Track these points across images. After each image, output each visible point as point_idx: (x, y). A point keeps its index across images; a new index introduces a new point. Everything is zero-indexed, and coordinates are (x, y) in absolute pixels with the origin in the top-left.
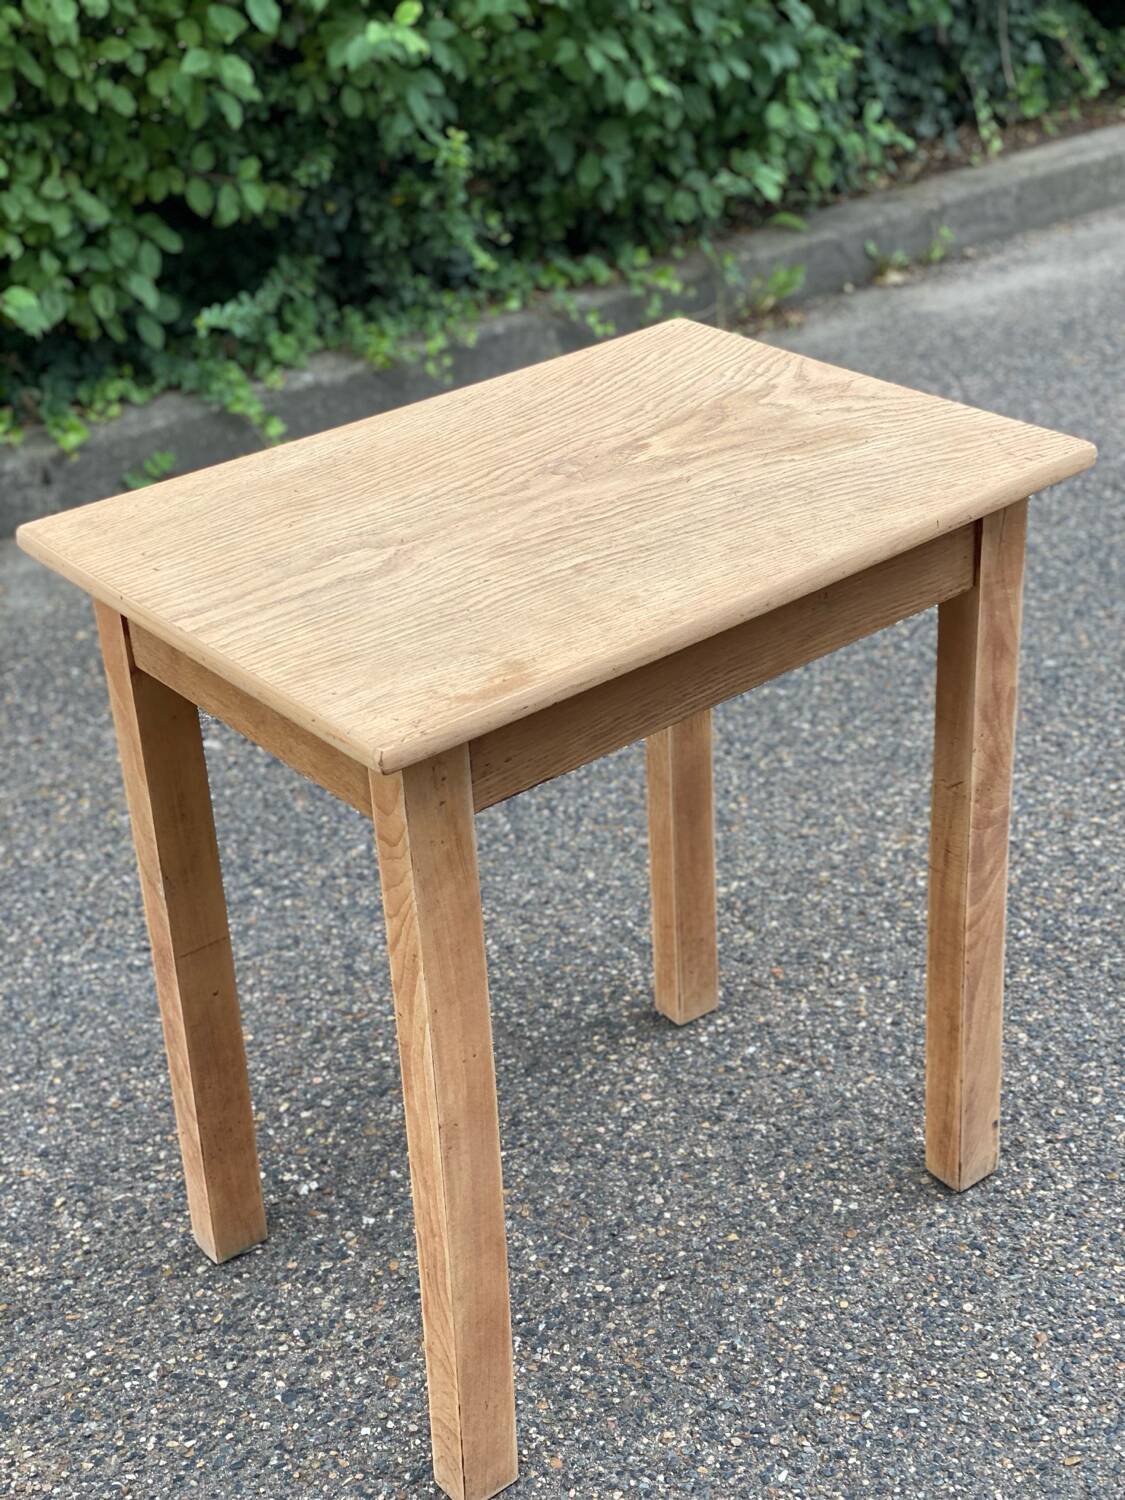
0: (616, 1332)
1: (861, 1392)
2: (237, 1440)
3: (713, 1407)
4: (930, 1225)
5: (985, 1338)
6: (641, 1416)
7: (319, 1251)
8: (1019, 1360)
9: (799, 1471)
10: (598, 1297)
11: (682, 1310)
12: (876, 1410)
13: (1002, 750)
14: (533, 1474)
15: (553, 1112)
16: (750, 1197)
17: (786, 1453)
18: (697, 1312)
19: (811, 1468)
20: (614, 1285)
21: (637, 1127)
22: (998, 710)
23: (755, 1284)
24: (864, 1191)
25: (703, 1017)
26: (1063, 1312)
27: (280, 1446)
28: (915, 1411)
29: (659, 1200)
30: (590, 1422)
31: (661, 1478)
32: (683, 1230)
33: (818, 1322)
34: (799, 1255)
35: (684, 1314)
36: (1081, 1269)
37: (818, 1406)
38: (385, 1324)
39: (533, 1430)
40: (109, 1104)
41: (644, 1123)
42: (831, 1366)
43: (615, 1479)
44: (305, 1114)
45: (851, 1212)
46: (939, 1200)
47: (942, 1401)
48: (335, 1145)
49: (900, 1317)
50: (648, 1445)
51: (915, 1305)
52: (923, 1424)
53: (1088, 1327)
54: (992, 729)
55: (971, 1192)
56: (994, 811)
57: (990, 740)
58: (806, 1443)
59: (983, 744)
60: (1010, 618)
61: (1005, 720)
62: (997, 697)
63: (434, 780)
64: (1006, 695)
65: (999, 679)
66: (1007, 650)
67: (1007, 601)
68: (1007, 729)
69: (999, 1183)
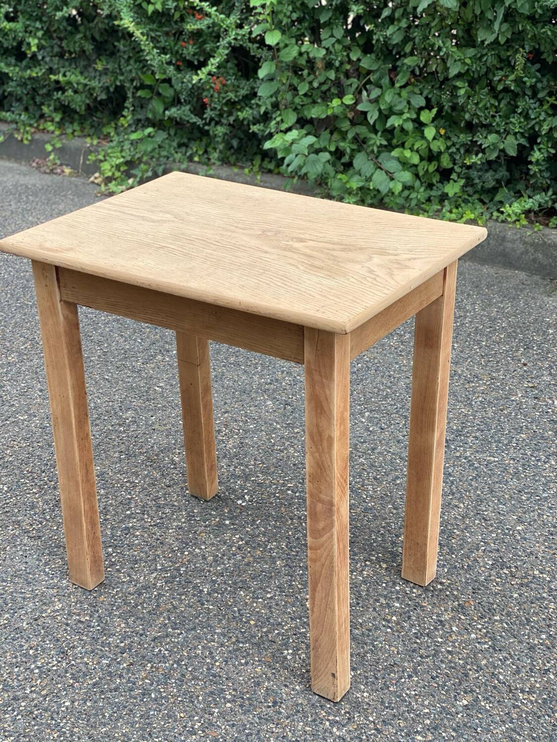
0: (180, 600)
1: (162, 677)
3: (141, 635)
4: (285, 685)
5: (209, 714)
6: (132, 616)
7: (206, 515)
8: (196, 727)
9: (109, 666)
10: (201, 591)
11: (199, 616)
12: (151, 684)
14: (95, 595)
16: (283, 623)
17: (119, 660)
18: (199, 620)
19: (112, 669)
20: (208, 594)
22: (321, 441)
23: (223, 634)
24: (303, 659)
28: (153, 696)
29: (269, 596)
30: (125, 603)
31: (98, 628)
32: (252, 607)
33: (204, 658)
34: (247, 645)
35: (197, 617)
37: (149, 665)
38: (170, 540)
39: (119, 589)
40: (276, 447)
42: (175, 666)
43: (95, 616)
44: (289, 492)
45: (285, 657)
47: (162, 705)
48: (271, 503)
49: (215, 683)
50: (116, 621)
51: (225, 687)
52: (145, 700)
54: (318, 449)
55: (317, 697)
56: (323, 496)
57: (317, 454)
58: (125, 665)
59: (312, 453)
60: (326, 396)
61: (326, 450)
62: (320, 434)
63: (43, 274)
64: (326, 437)
65: (320, 425)
66: (325, 412)
67: (323, 386)
68: (327, 456)
69: (328, 706)
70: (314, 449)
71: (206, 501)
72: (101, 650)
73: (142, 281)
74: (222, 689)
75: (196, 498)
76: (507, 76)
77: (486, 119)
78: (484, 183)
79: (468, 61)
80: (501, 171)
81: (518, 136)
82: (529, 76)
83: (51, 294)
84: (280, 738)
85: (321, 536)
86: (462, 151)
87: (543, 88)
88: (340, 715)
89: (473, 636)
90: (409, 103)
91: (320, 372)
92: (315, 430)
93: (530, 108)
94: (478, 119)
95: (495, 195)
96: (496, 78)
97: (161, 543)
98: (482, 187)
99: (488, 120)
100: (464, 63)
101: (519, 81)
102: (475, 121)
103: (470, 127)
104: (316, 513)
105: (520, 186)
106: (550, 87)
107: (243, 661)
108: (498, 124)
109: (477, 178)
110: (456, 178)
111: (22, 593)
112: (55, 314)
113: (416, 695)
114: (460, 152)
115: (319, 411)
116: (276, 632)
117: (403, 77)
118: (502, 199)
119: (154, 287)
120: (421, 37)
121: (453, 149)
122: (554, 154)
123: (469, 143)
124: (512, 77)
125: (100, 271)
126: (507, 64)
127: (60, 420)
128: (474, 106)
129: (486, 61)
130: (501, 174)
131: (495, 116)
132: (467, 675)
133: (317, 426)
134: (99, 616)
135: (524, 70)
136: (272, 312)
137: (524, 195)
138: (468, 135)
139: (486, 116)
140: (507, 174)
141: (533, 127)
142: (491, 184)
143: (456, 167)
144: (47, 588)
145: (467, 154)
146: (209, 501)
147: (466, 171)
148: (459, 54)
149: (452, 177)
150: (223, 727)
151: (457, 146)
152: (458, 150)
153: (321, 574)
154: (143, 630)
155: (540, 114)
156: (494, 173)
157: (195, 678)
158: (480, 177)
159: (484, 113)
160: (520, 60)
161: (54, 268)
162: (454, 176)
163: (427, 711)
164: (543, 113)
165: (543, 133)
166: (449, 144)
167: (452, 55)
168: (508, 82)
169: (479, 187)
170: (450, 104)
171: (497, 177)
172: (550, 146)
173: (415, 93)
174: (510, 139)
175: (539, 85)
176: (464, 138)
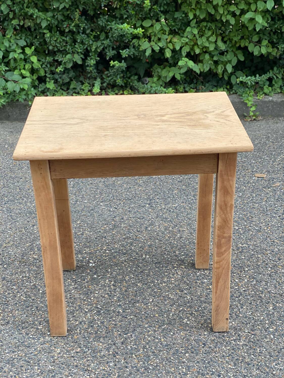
0: (114, 320)
1: (145, 358)
2: (32, 302)
3: (114, 344)
4: (200, 335)
5: (183, 363)
6: (100, 338)
7: (81, 277)
8: (184, 371)
9: (116, 365)
10: (119, 312)
11: (131, 323)
12: (144, 363)
13: (228, 219)
14: (70, 337)
15: (152, 273)
16: (170, 310)
17: (117, 360)
18: (133, 325)
19: (118, 366)
20: (123, 312)
21: (164, 284)
22: (226, 208)
23: (150, 326)
24: (195, 321)
25: (203, 269)
26: (206, 368)
27: (37, 308)
28: (151, 368)
29: (151, 300)
30: (90, 334)
31: (90, 351)
32: (149, 309)
33: (154, 340)
34: (165, 326)
35: (130, 324)
36: (222, 362)
37: (134, 355)
38: (77, 296)
39: (79, 329)
40: (78, 233)
41: (166, 284)
42: (145, 350)
43: (82, 346)
44: (107, 251)
45: (187, 323)
46: (208, 331)
47: (159, 369)
48: (105, 260)
49: (171, 349)
50: (95, 344)
51: (177, 348)
52: (149, 371)
53: (208, 374)
54: (224, 213)
55: (217, 333)
56: (225, 235)
57: (223, 216)
58: (123, 361)
59: (220, 216)
60: (230, 185)
61: (229, 212)
62: (226, 205)
63: (39, 167)
64: (229, 205)
65: (226, 200)
66: (229, 193)
67: (229, 180)
68: (229, 215)
69: (226, 335)
70: (222, 213)
71: (74, 271)
72: (104, 360)
73: (124, 154)
74: (177, 350)
75: (67, 271)
76: (70, 25)
77: (62, 48)
78: (63, 80)
79: (49, 19)
80: (71, 73)
81: (80, 54)
82: (81, 22)
83: (44, 178)
84: (222, 358)
85: (223, 255)
86: (49, 66)
87: (88, 28)
88: (233, 336)
89: (246, 280)
90: (17, 44)
91: (227, 174)
92: (223, 204)
93: (84, 39)
94: (57, 48)
95: (69, 86)
96: (65, 26)
97: (74, 299)
98: (63, 82)
99: (63, 48)
100: (47, 20)
101: (77, 26)
102: (56, 49)
103: (53, 53)
104: (221, 244)
105: (81, 79)
106: (92, 27)
107: (172, 333)
108: (69, 50)
109: (59, 79)
110: (49, 80)
111: (31, 353)
112: (48, 188)
113: (251, 313)
114: (48, 67)
115: (226, 194)
116: (171, 314)
117: (10, 32)
118: (74, 87)
119: (133, 155)
120: (19, 9)
121: (44, 66)
122: (98, 60)
123: (52, 61)
124: (73, 24)
125: (93, 155)
126: (68, 18)
127: (48, 248)
128: (54, 42)
129: (57, 17)
130: (72, 74)
131: (67, 46)
132: (261, 297)
133: (224, 201)
134: (84, 346)
135: (78, 20)
136: (210, 151)
137: (85, 83)
138: (50, 57)
139: (61, 46)
140: (74, 74)
141: (87, 49)
142: (68, 80)
143: (47, 75)
144: (42, 345)
145: (51, 67)
146: (75, 270)
147: (53, 76)
148: (44, 15)
149: (47, 80)
150: (195, 365)
151: (45, 64)
152: (46, 66)
153: (222, 273)
154: (112, 341)
155: (89, 41)
156: (68, 74)
157: (160, 351)
158: (60, 78)
159: (60, 44)
160: (77, 15)
161: (48, 162)
162: (48, 79)
163: (262, 318)
164: (90, 41)
165: (93, 50)
166: (41, 63)
167: (40, 17)
168: (71, 27)
169: (61, 83)
170: (39, 43)
171: (70, 76)
172: (96, 56)
173: (18, 39)
174: (76, 56)
175: (86, 27)
176: (50, 59)
